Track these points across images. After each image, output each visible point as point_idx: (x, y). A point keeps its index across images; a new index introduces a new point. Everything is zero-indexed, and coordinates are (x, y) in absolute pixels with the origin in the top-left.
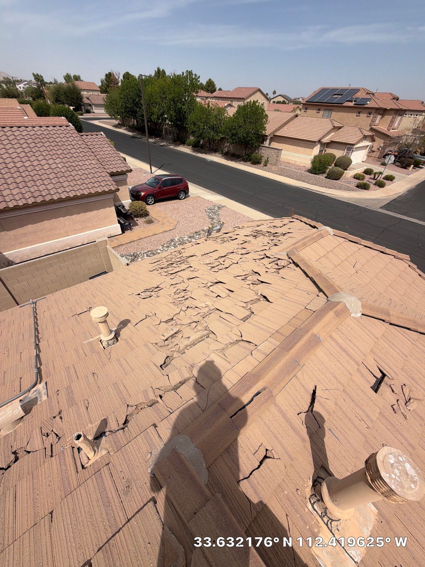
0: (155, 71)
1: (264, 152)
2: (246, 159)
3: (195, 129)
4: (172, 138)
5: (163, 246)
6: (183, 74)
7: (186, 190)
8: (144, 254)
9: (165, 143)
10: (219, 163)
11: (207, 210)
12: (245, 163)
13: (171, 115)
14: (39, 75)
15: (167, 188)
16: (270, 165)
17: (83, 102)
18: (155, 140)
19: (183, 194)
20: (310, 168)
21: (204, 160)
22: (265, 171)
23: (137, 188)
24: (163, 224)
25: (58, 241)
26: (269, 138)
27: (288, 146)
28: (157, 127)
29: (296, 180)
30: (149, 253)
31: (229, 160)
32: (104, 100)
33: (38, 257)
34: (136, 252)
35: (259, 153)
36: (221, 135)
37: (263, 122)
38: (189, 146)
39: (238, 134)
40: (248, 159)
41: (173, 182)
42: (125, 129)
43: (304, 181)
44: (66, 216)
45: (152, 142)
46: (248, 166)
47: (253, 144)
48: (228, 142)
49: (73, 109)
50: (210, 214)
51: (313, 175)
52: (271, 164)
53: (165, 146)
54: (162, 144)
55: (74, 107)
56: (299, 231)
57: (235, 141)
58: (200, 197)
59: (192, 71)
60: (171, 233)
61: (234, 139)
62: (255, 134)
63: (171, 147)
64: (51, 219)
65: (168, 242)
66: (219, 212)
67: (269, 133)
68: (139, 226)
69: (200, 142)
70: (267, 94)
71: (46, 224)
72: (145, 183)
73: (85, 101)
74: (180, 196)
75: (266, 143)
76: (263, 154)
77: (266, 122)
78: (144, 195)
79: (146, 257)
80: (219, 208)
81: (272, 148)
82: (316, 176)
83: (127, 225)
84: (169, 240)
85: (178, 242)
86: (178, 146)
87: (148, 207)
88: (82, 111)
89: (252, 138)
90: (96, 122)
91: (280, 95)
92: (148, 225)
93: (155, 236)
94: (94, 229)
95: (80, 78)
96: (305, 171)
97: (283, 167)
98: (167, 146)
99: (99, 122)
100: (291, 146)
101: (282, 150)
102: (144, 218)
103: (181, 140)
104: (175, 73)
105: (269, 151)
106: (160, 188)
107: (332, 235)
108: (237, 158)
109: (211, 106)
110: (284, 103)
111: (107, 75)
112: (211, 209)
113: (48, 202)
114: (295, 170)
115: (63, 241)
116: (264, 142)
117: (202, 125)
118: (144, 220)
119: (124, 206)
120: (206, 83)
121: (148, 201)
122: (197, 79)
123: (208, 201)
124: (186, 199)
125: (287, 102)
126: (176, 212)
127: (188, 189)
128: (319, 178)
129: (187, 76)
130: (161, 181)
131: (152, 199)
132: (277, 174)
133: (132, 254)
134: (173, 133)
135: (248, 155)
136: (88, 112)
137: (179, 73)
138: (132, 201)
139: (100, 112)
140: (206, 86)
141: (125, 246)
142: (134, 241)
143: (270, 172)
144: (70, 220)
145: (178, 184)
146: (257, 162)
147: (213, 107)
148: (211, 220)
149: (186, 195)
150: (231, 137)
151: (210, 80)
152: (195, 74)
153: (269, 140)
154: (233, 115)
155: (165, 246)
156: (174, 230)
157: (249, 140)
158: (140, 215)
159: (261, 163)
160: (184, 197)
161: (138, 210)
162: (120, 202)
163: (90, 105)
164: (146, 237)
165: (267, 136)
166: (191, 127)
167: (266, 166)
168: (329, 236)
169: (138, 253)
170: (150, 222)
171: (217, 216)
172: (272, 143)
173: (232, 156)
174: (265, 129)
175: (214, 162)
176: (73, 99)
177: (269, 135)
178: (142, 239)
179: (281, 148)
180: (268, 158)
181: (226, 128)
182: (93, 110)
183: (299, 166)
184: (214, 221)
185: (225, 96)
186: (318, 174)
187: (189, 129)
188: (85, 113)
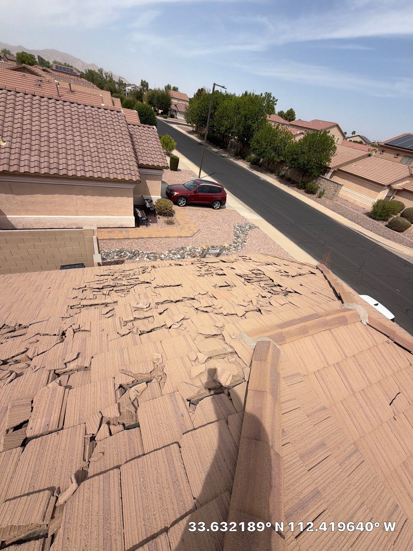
0: (243, 94)
1: (322, 184)
2: (301, 186)
3: (257, 147)
4: (234, 151)
5: (170, 251)
6: (261, 95)
7: (222, 201)
8: (146, 254)
9: (226, 155)
10: (271, 184)
11: (236, 227)
12: (298, 190)
13: (239, 130)
14: (146, 82)
15: (202, 194)
16: (325, 198)
17: (170, 108)
18: (218, 150)
19: (218, 204)
20: (370, 211)
21: (258, 178)
22: (317, 202)
23: (173, 186)
24: (182, 229)
25: (66, 218)
26: (332, 171)
27: (350, 183)
28: (225, 140)
29: (350, 220)
30: (152, 255)
31: (282, 184)
32: (186, 108)
33: (42, 228)
34: (139, 250)
35: (317, 183)
36: (282, 157)
37: (330, 153)
38: (248, 162)
39: (299, 160)
40: (303, 187)
41: (211, 189)
42: (196, 136)
43: (358, 223)
44: (79, 195)
45: (214, 151)
46: (300, 193)
47: (312, 173)
48: (287, 166)
49: (161, 112)
50: (238, 232)
51: (371, 219)
52: (327, 197)
53: (226, 157)
54: (223, 155)
55: (162, 111)
56: (312, 296)
57: (293, 166)
58: (235, 211)
59: (271, 93)
60: (186, 240)
61: (293, 164)
62: (317, 163)
63: (231, 159)
64: (63, 194)
65: (178, 248)
66: (249, 232)
67: (333, 166)
68: (157, 224)
69: (260, 160)
70: (346, 133)
71: (57, 198)
72: (183, 184)
73: (173, 107)
74: (215, 205)
75: (328, 176)
76: (321, 185)
77: (333, 154)
78: (176, 195)
79: (145, 259)
80: (250, 227)
81: (332, 182)
82: (374, 221)
83: (144, 220)
84: (180, 247)
85: (188, 252)
86: (238, 160)
87: (175, 207)
88: (167, 115)
89: (313, 166)
90: (175, 126)
91: (359, 136)
92: (166, 225)
93: (167, 239)
94: (107, 215)
95: (178, 90)
96: (363, 213)
97: (338, 203)
98: (228, 157)
99: (177, 126)
100: (355, 184)
101: (342, 185)
102: (167, 217)
103: (241, 155)
104: (254, 93)
105: (328, 184)
106: (196, 192)
107: (365, 324)
108: (292, 183)
109: (279, 129)
110: (361, 143)
111: (199, 90)
112: (240, 227)
113: (61, 176)
114: (351, 209)
115: (71, 219)
116: (326, 174)
117: (265, 144)
118: (167, 219)
119: (152, 201)
120: (286, 111)
121: (180, 202)
122: (274, 102)
123: (243, 217)
124: (221, 210)
125: (364, 143)
126: (203, 220)
127: (225, 200)
128: (378, 224)
129: (266, 97)
130: (199, 185)
131: (184, 201)
132: (329, 208)
133: (133, 251)
134: (237, 148)
135: (304, 182)
136: (172, 116)
137: (258, 93)
138: (162, 198)
139: (181, 118)
140: (286, 114)
141: (132, 240)
142: (143, 238)
143: (323, 205)
144: (82, 200)
145: (216, 192)
146: (311, 192)
147: (281, 129)
148: (236, 238)
149: (221, 206)
150: (291, 162)
151: (291, 110)
152: (273, 97)
153: (331, 173)
154: (299, 140)
155: (172, 252)
156: (191, 238)
157: (309, 168)
158: (164, 213)
159: (315, 194)
160: (218, 207)
161: (163, 208)
162: (150, 196)
163: (175, 111)
164: (157, 237)
165: (330, 168)
166: (253, 144)
167: (320, 197)
168: (358, 324)
169: (140, 252)
170: (170, 223)
171: (245, 236)
172: (334, 177)
173: (287, 180)
174: (329, 161)
175: (267, 182)
176: (163, 104)
177: (333, 168)
178: (152, 238)
179: (342, 184)
180: (324, 191)
181: (288, 152)
182: (177, 116)
183: (358, 206)
184: (239, 240)
185: (300, 125)
186: (378, 220)
187: (251, 146)
188: (170, 117)
